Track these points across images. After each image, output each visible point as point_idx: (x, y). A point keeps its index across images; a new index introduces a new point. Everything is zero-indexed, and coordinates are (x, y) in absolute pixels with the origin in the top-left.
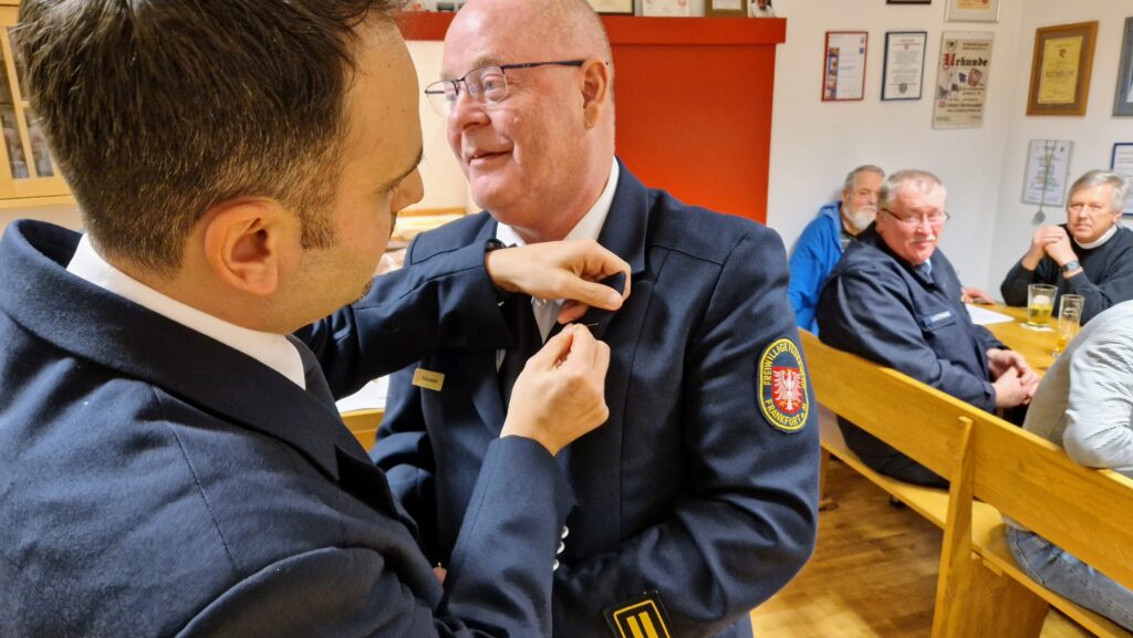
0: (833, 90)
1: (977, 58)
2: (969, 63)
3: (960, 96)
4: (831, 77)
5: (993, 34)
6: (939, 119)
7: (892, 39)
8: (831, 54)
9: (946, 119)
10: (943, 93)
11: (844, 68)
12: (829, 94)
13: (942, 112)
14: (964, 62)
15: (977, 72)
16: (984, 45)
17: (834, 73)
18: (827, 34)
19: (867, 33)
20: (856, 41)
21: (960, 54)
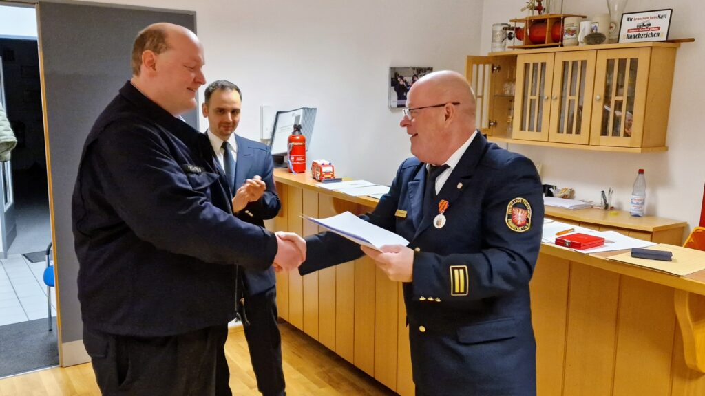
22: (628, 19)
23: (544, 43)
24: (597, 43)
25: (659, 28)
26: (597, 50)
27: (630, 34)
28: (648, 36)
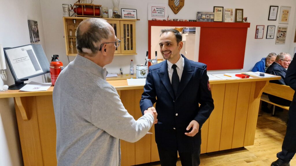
0: (257, 37)
1: (284, 31)
2: (283, 32)
3: (281, 38)
4: (257, 34)
5: (287, 26)
6: (277, 42)
7: (269, 27)
8: (257, 30)
9: (278, 43)
10: (278, 37)
11: (260, 32)
12: (256, 37)
13: (278, 41)
14: (282, 32)
15: (285, 34)
16: (286, 28)
17: (258, 33)
18: (257, 26)
19: (264, 26)
20: (262, 27)
21: (281, 30)
22: (123, 11)
23: (93, 15)
24: (118, 18)
25: (134, 15)
26: (120, 20)
27: (125, 16)
28: (131, 17)
